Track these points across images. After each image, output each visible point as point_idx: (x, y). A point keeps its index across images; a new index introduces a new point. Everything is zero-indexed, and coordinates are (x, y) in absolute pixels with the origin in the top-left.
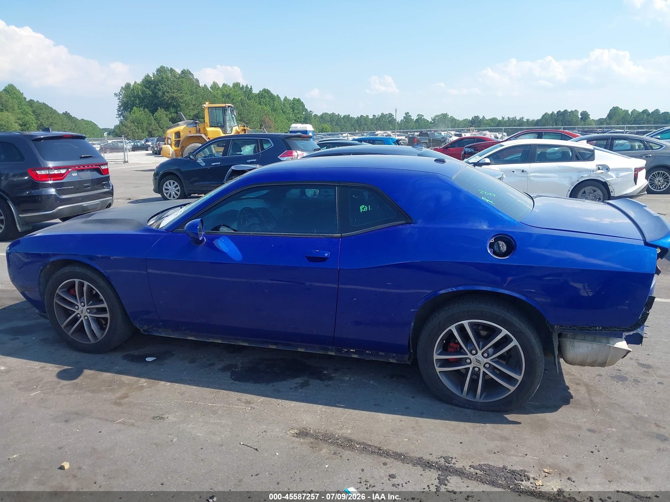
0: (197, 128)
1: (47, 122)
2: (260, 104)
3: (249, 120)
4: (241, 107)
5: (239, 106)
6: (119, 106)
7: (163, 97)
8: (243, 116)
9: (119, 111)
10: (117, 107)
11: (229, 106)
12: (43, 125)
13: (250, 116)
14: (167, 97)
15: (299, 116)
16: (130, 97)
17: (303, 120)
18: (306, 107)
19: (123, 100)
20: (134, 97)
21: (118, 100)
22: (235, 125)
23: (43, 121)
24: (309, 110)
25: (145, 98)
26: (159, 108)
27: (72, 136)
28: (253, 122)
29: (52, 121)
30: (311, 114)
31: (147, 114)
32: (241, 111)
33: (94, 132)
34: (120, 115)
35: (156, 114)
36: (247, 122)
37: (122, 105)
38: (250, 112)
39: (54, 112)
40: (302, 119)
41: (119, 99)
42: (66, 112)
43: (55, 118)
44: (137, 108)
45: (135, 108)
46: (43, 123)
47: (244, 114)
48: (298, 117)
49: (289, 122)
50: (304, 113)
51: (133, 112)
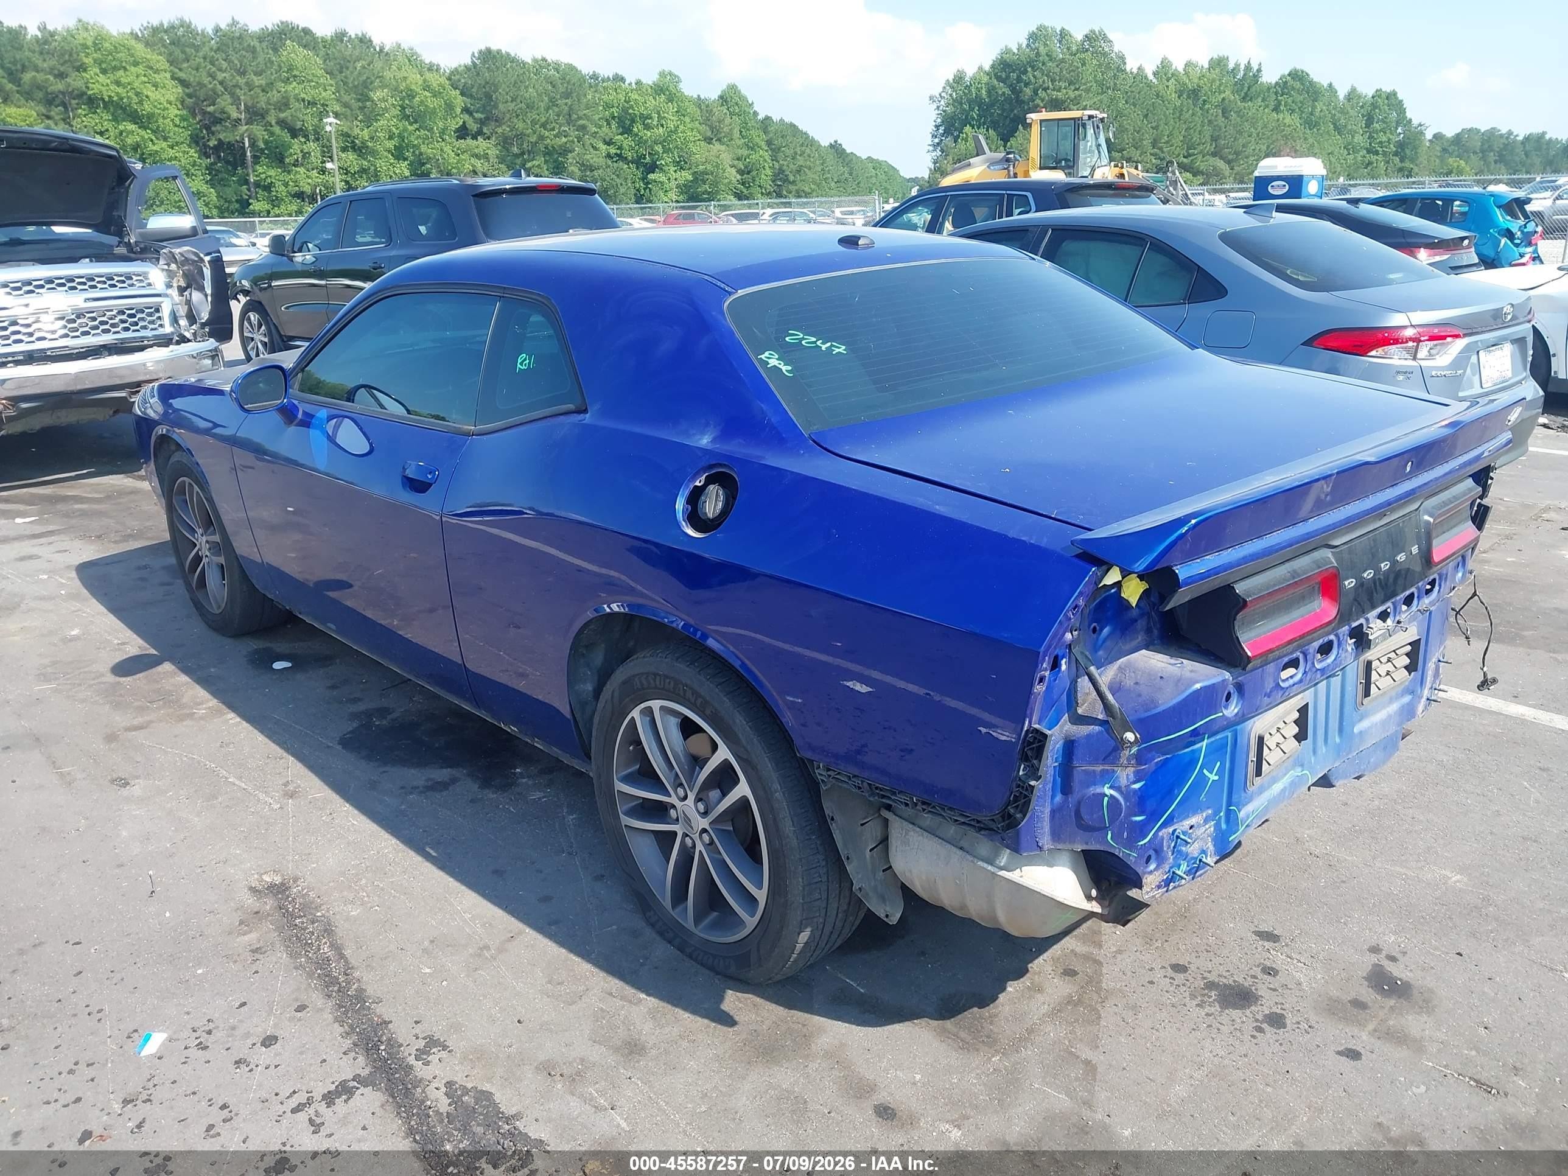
0: (1009, 171)
1: (791, 166)
2: (1276, 109)
3: (1237, 153)
4: (1221, 121)
5: (1216, 116)
6: (936, 126)
7: (1034, 101)
8: (1223, 142)
9: (934, 136)
10: (931, 128)
11: (1090, 117)
12: (784, 171)
13: (1241, 141)
14: (1042, 101)
15: (1384, 139)
16: (961, 104)
17: (1394, 149)
18: (1409, 115)
19: (944, 111)
20: (970, 102)
21: (937, 112)
22: (1103, 164)
23: (785, 163)
24: (1415, 122)
25: (992, 105)
26: (1020, 126)
27: (556, 186)
28: (1247, 157)
29: (801, 163)
30: (1422, 133)
31: (993, 141)
32: (1220, 129)
33: (889, 187)
34: (936, 146)
35: (1013, 141)
36: (1230, 157)
37: (943, 122)
38: (1240, 133)
39: (809, 142)
40: (1392, 146)
41: (938, 107)
42: (836, 142)
43: (809, 156)
44: (973, 128)
45: (968, 129)
46: (785, 168)
47: (1225, 136)
48: (1381, 142)
49: (1349, 154)
50: (1399, 130)
51: (962, 139)
